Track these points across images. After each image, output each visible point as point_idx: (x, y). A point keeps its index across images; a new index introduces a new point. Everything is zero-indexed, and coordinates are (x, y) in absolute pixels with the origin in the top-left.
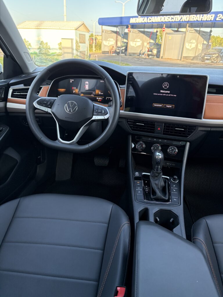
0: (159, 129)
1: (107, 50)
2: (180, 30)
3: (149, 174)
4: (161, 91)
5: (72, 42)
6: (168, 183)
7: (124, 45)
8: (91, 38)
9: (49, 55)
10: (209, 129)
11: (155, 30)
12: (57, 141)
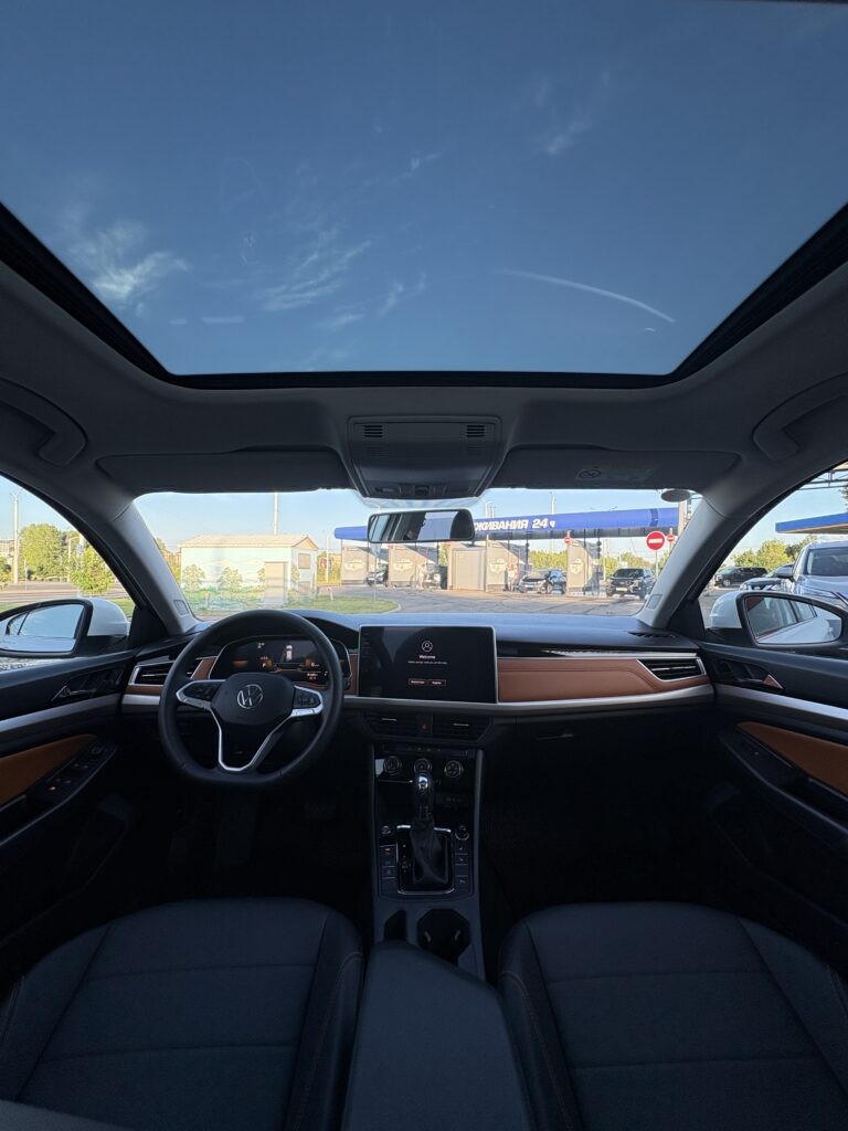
0: (424, 727)
1: (350, 577)
2: (476, 543)
3: (409, 827)
4: (421, 657)
5: (285, 568)
6: (449, 845)
7: (382, 568)
8: (322, 560)
9: (239, 592)
10: (513, 721)
11: (435, 545)
12: (216, 769)
